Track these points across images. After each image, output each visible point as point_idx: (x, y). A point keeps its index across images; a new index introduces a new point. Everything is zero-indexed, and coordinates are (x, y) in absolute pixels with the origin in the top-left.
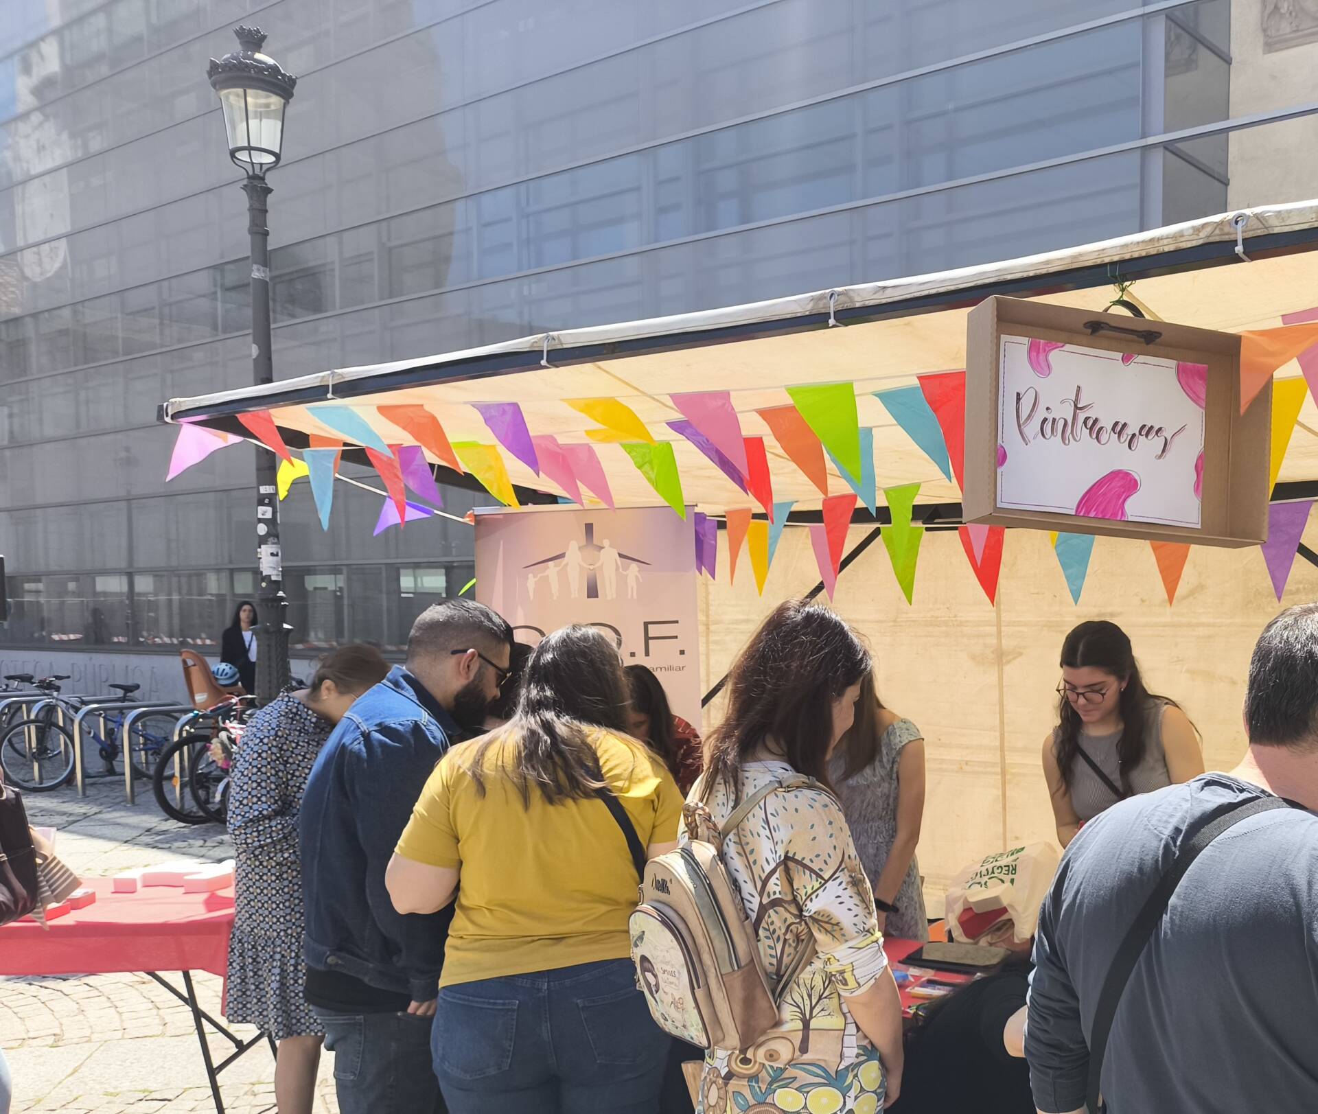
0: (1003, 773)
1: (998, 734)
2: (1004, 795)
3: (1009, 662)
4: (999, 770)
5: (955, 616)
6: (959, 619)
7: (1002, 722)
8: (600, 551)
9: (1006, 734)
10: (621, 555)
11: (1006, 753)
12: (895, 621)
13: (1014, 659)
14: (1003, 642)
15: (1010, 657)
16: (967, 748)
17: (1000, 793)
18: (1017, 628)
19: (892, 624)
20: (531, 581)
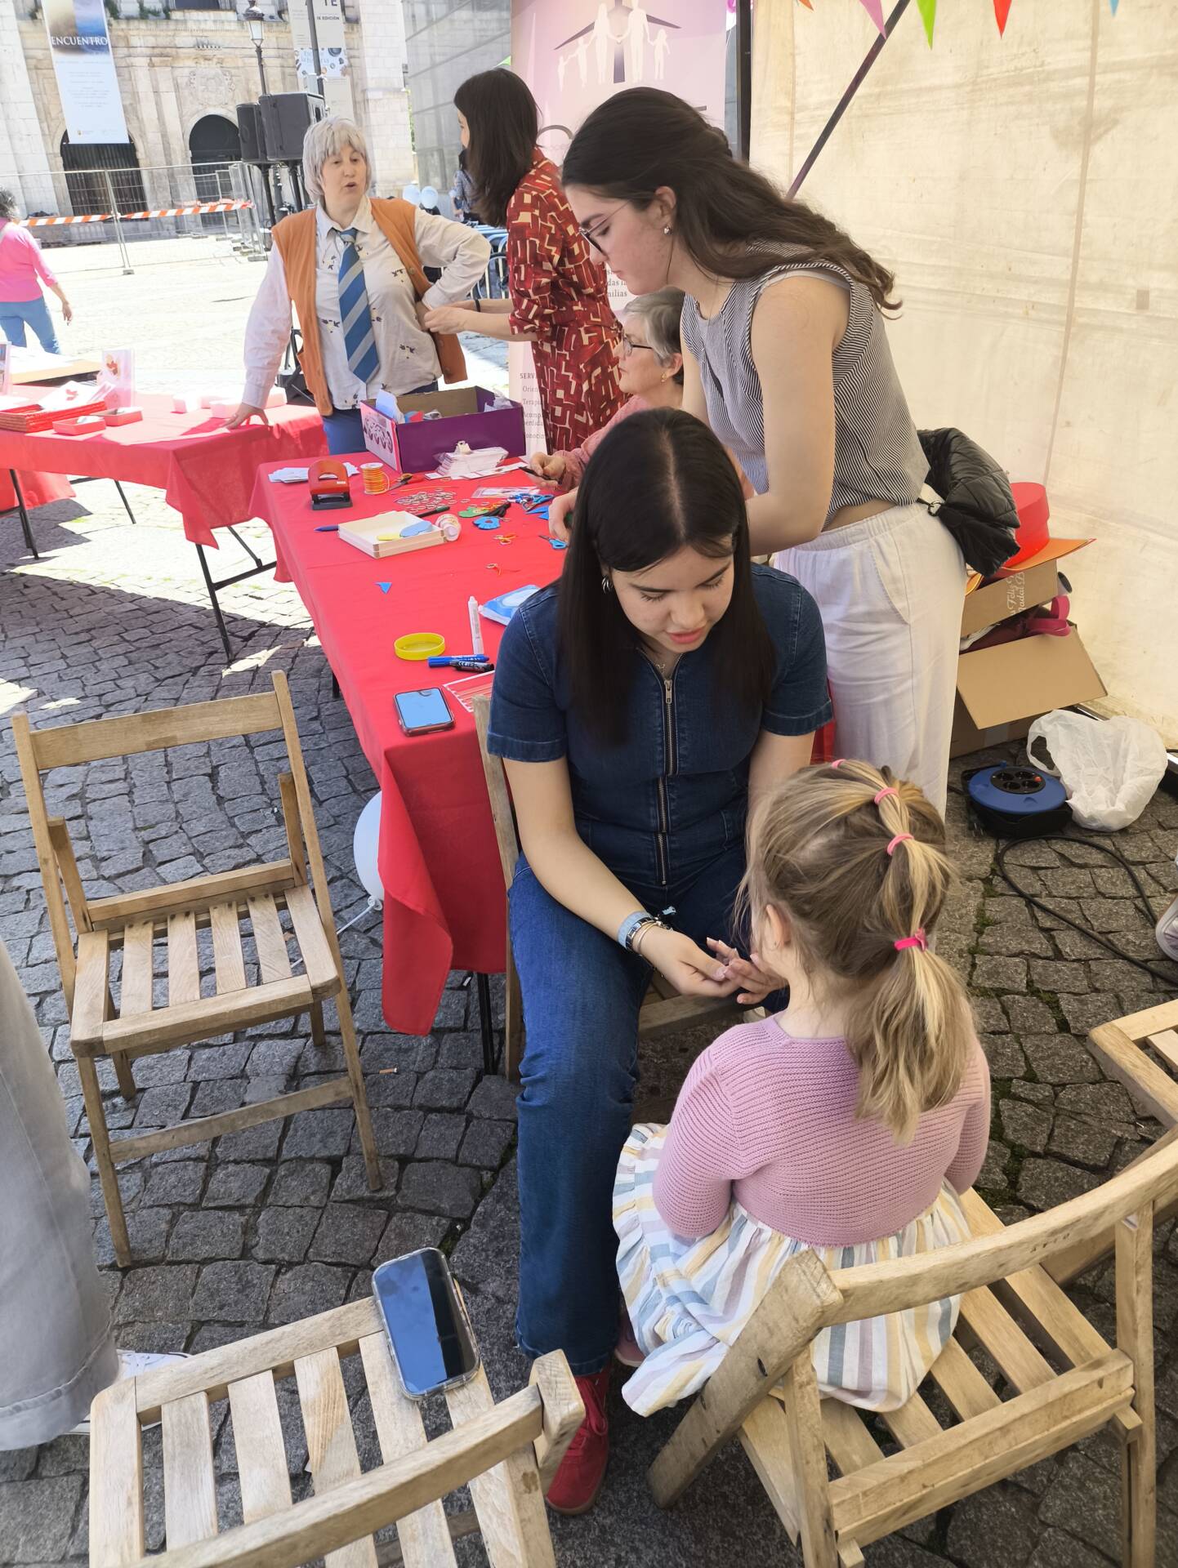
0: (1069, 323)
1: (1071, 261)
2: (1064, 358)
3: (1099, 138)
4: (1065, 318)
5: (1042, 65)
6: (1046, 68)
7: (1077, 243)
8: (628, 15)
9: (1080, 261)
10: (650, 19)
11: (1076, 292)
12: (974, 83)
13: (1106, 132)
14: (1096, 102)
15: (1102, 129)
16: (1036, 282)
17: (1061, 355)
18: (1116, 76)
19: (968, 89)
20: (562, 65)
